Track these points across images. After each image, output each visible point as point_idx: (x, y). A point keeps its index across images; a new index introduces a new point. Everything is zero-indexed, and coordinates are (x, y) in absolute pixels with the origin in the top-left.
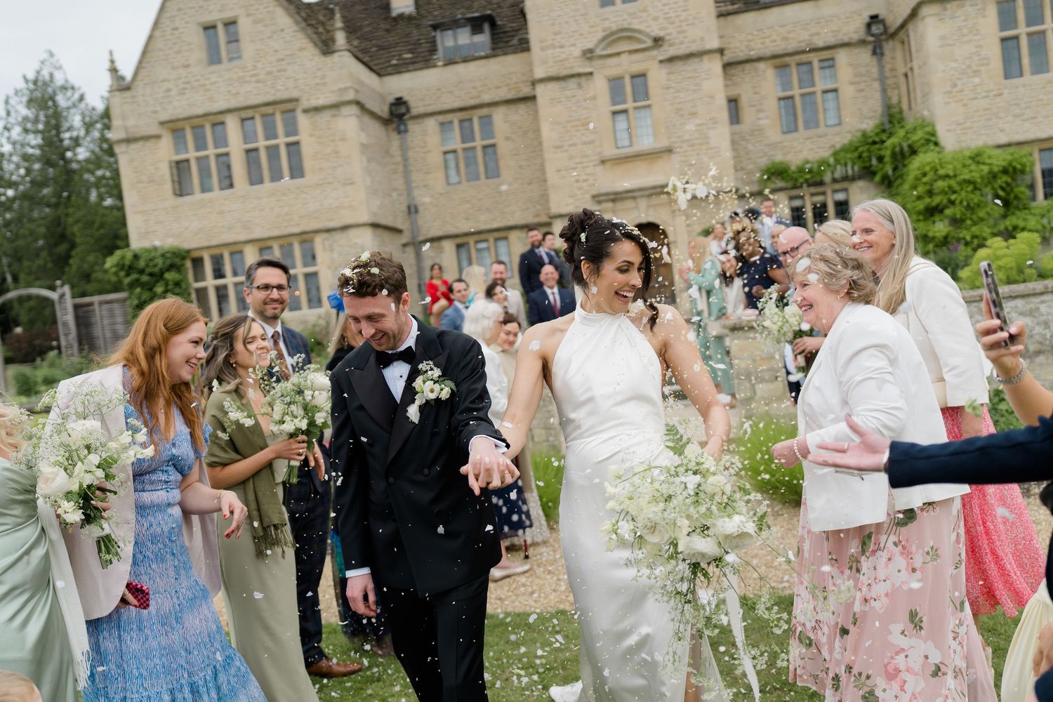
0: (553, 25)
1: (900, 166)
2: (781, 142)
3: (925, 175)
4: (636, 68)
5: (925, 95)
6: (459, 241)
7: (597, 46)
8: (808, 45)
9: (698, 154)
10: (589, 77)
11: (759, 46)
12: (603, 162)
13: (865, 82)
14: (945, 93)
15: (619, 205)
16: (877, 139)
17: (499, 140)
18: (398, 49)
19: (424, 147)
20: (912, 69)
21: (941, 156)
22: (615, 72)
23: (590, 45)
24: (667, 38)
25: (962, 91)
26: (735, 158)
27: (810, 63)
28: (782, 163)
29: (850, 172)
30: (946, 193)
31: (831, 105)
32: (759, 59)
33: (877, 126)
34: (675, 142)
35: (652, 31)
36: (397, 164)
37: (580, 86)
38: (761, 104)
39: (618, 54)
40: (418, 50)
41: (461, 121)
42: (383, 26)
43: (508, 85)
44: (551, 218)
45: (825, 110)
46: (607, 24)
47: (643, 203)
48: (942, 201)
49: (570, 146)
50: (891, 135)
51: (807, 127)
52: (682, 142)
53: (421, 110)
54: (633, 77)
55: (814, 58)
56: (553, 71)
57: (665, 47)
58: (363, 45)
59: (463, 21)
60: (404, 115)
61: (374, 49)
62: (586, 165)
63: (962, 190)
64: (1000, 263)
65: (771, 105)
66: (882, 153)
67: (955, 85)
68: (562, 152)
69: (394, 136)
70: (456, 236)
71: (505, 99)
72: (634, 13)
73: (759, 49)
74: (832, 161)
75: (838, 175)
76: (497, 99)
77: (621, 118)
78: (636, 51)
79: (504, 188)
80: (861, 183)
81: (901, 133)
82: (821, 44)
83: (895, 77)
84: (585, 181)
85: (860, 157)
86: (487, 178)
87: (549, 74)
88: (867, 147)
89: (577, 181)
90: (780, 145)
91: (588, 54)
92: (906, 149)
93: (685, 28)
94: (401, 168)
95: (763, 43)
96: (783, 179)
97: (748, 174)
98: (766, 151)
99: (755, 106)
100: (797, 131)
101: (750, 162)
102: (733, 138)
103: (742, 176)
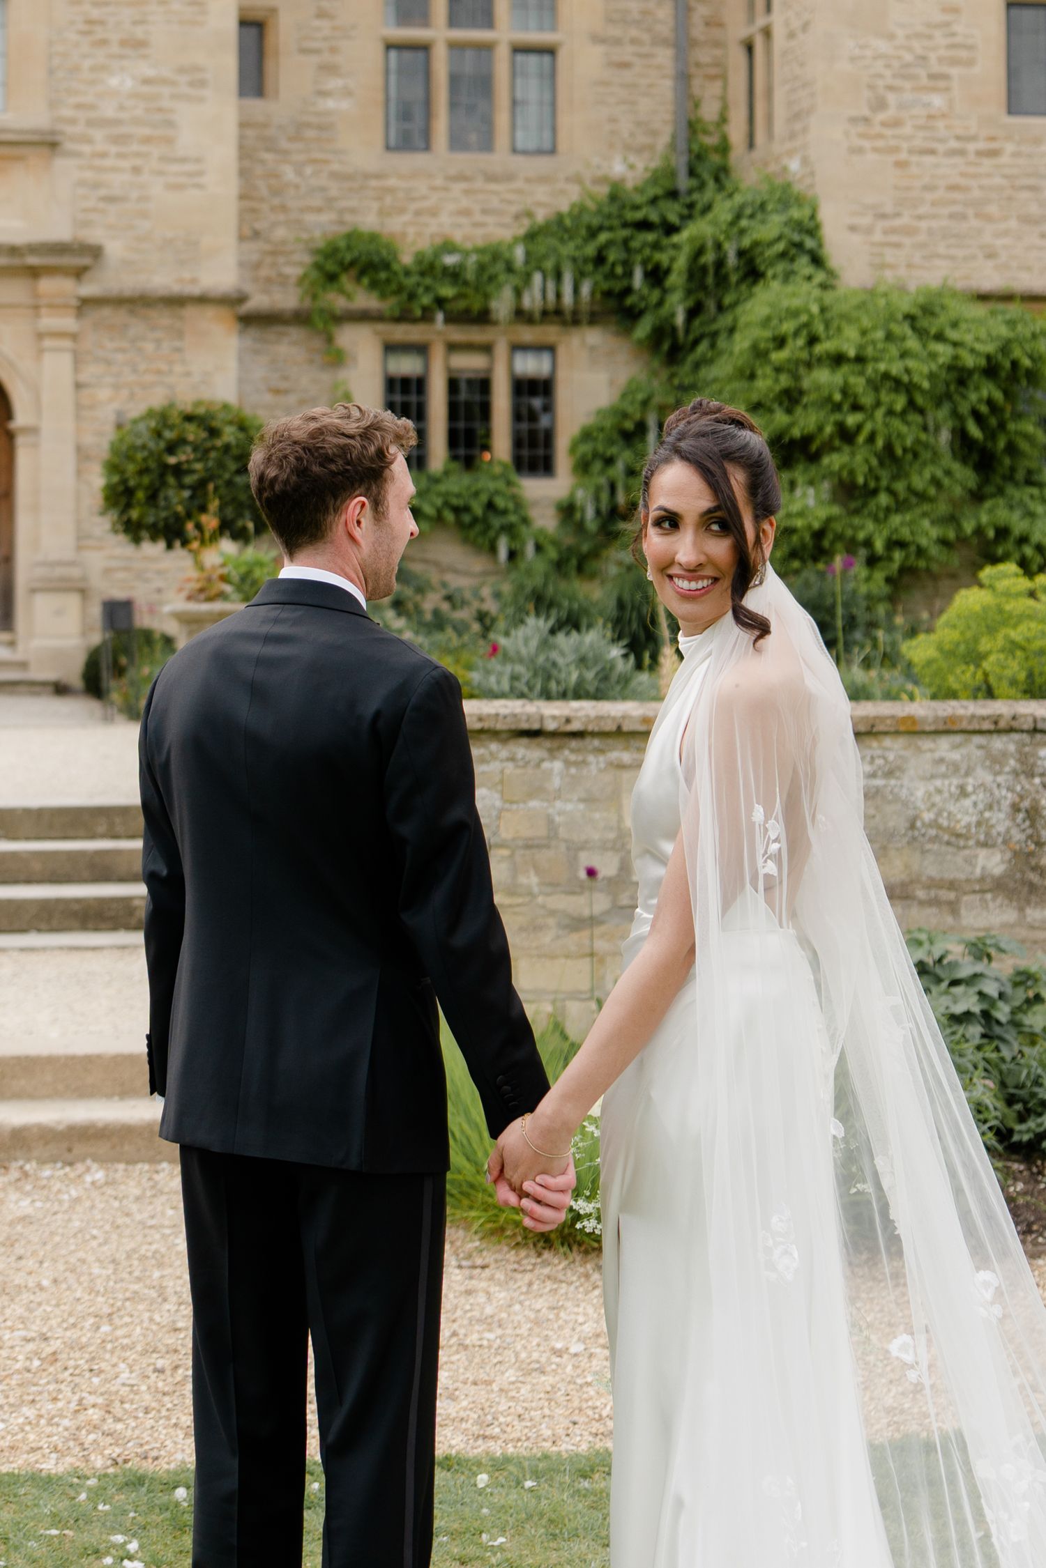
1: (711, 305)
2: (378, 176)
3: (780, 342)
5: (797, 116)
9: (136, 170)
13: (634, 41)
14: (853, 120)
16: (654, 217)
20: (767, 33)
21: (829, 297)
25: (897, 123)
26: (242, 197)
28: (373, 238)
29: (568, 299)
30: (837, 407)
31: (531, 90)
33: (654, 179)
34: (71, 121)
38: (333, 50)
45: (514, 103)
48: (820, 429)
50: (690, 212)
51: (457, 142)
52: (90, 123)
63: (878, 404)
64: (1016, 635)
65: (363, 60)
66: (663, 258)
67: (881, 105)
74: (519, 253)
75: (532, 300)
80: (594, 337)
81: (723, 211)
83: (717, 44)
85: (600, 259)
88: (625, 233)
90: (374, 183)
92: (732, 260)
96: (374, 285)
97: (273, 253)
98: (333, 192)
99: (317, 51)
100: (427, 148)
101: (282, 217)
102: (242, 137)
103: (255, 257)
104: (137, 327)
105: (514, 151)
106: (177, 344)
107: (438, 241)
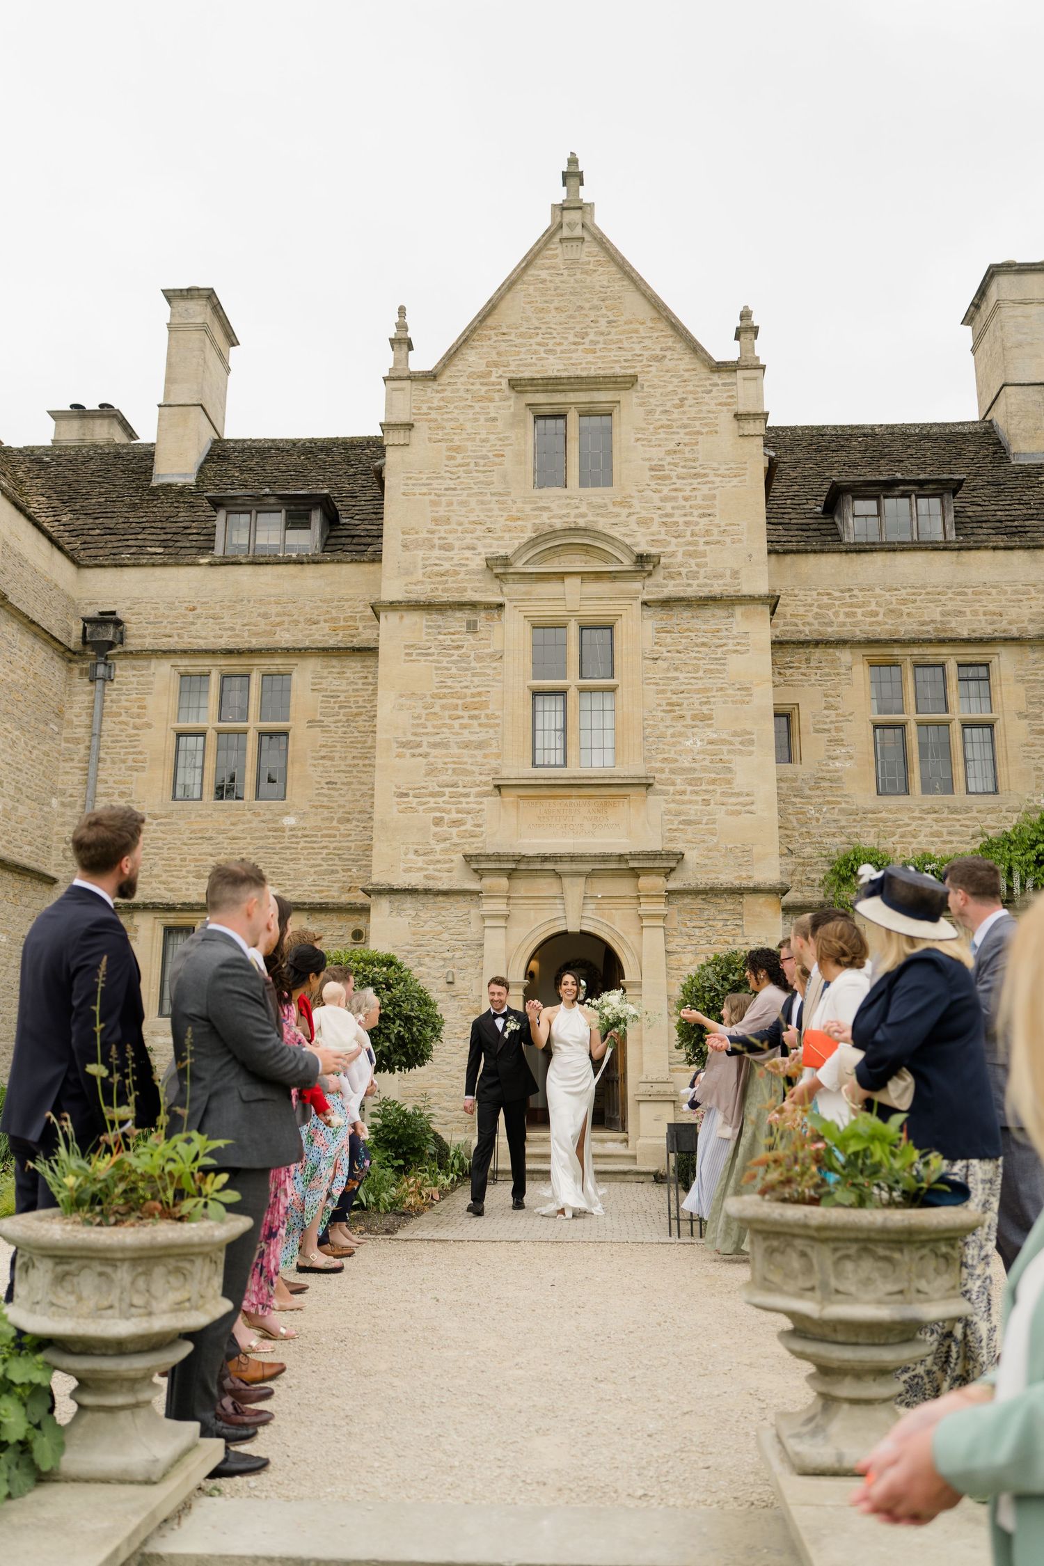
0: (434, 503)
2: (874, 811)
4: (594, 610)
6: (172, 919)
7: (518, 552)
8: (936, 630)
9: (706, 802)
10: (495, 613)
11: (842, 618)
12: (498, 787)
15: (523, 887)
17: (297, 725)
18: (140, 537)
19: (138, 716)
22: (548, 611)
23: (502, 553)
24: (662, 560)
26: (780, 827)
27: (942, 665)
31: (974, 752)
32: (842, 643)
34: (662, 771)
35: (637, 545)
36: (77, 741)
37: (472, 627)
38: (838, 729)
39: (561, 576)
40: (178, 544)
41: (224, 677)
42: (127, 499)
43: (334, 620)
44: (368, 893)
45: (966, 761)
46: (545, 517)
47: (575, 889)
49: (434, 745)
51: (927, 788)
52: (672, 771)
53: (148, 643)
54: (582, 628)
55: (951, 658)
56: (422, 592)
57: (658, 577)
58: (79, 522)
59: (272, 500)
60: (111, 645)
61: (98, 531)
62: (461, 790)
65: (860, 735)
68: (414, 756)
69: (82, 684)
70: (169, 908)
71: (320, 645)
72: (605, 506)
73: (844, 624)
76: (307, 644)
77: (551, 705)
78: (598, 576)
79: (289, 821)
82: (965, 635)
84: (456, 823)
86: (257, 798)
87: (413, 596)
89: (438, 822)
90: (871, 816)
91: (499, 568)
93: (701, 547)
94: (82, 750)
95: (847, 615)
97: (803, 865)
98: (843, 823)
99: (829, 731)
100: (907, 792)
101: (808, 840)
102: (778, 788)
103: (791, 867)
104: (710, 911)
105: (968, 792)
106: (739, 922)
107: (919, 854)
